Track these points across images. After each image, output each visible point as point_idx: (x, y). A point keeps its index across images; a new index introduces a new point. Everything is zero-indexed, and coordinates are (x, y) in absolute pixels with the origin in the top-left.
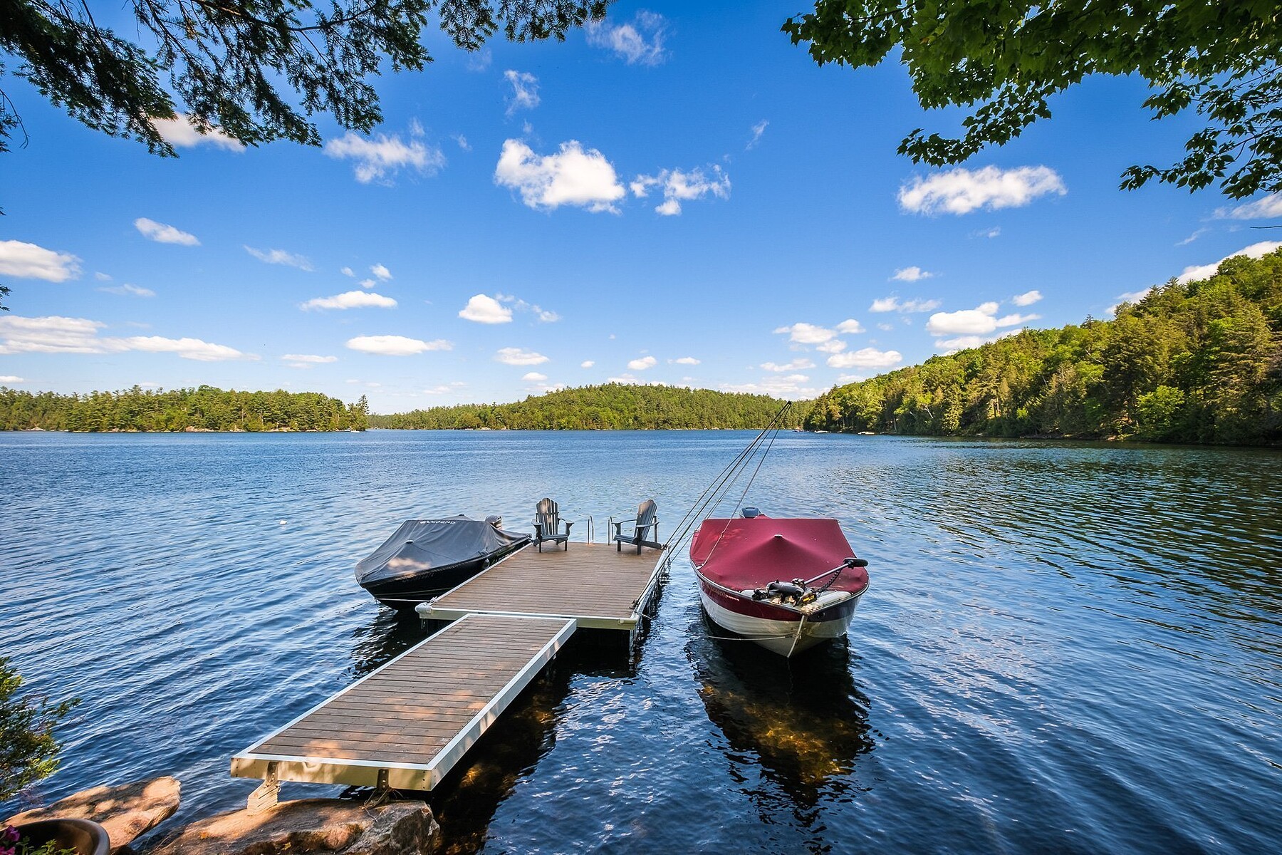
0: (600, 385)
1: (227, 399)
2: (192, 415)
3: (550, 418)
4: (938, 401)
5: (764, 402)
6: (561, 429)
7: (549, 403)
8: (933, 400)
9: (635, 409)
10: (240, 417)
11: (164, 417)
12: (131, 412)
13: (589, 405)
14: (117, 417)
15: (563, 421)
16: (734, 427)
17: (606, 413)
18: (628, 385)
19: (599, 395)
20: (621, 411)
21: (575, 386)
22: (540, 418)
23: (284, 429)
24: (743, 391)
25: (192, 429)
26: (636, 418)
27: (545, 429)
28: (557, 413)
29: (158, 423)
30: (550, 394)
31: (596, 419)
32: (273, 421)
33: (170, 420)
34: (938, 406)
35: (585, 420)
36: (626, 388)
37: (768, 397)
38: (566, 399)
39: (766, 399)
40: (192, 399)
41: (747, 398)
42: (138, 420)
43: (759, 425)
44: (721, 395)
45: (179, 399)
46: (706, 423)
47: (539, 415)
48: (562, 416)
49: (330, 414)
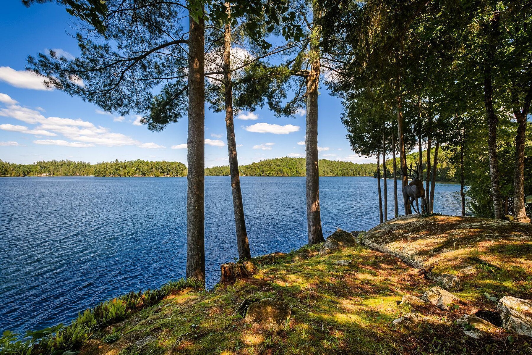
0: (281, 157)
1: (147, 164)
2: (136, 170)
3: (262, 171)
4: (444, 167)
5: (350, 164)
6: (267, 176)
7: (262, 165)
8: (441, 166)
9: (297, 168)
10: (152, 171)
11: (127, 171)
12: (116, 169)
13: (278, 166)
14: (112, 171)
15: (268, 173)
16: (337, 175)
17: (285, 170)
18: (293, 158)
19: (281, 162)
20: (291, 169)
21: (271, 158)
22: (259, 171)
23: (168, 176)
24: (340, 160)
25: (136, 175)
26: (297, 172)
27: (260, 176)
28: (265, 169)
29: (125, 173)
30: (261, 161)
31: (281, 172)
32: (164, 173)
33: (129, 172)
34: (444, 169)
35: (277, 172)
36: (292, 159)
37: (351, 163)
38: (268, 163)
39: (350, 163)
40: (136, 164)
41: (342, 163)
42: (119, 172)
43: (348, 175)
44: (331, 162)
45: (131, 164)
46: (326, 174)
47: (258, 170)
48: (267, 170)
49: (183, 170)
